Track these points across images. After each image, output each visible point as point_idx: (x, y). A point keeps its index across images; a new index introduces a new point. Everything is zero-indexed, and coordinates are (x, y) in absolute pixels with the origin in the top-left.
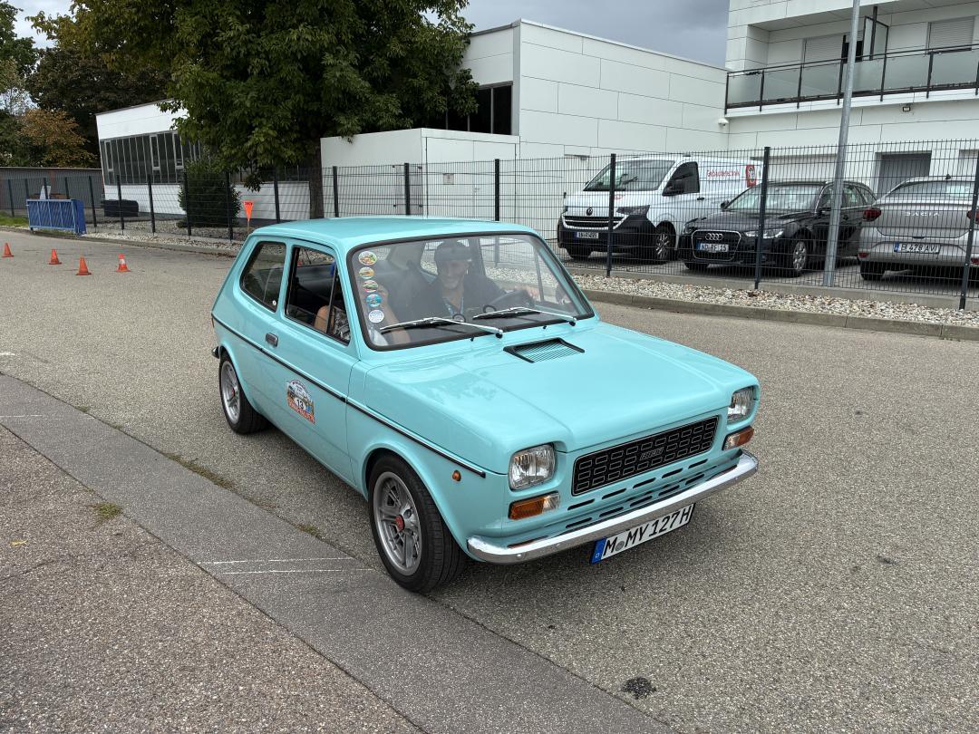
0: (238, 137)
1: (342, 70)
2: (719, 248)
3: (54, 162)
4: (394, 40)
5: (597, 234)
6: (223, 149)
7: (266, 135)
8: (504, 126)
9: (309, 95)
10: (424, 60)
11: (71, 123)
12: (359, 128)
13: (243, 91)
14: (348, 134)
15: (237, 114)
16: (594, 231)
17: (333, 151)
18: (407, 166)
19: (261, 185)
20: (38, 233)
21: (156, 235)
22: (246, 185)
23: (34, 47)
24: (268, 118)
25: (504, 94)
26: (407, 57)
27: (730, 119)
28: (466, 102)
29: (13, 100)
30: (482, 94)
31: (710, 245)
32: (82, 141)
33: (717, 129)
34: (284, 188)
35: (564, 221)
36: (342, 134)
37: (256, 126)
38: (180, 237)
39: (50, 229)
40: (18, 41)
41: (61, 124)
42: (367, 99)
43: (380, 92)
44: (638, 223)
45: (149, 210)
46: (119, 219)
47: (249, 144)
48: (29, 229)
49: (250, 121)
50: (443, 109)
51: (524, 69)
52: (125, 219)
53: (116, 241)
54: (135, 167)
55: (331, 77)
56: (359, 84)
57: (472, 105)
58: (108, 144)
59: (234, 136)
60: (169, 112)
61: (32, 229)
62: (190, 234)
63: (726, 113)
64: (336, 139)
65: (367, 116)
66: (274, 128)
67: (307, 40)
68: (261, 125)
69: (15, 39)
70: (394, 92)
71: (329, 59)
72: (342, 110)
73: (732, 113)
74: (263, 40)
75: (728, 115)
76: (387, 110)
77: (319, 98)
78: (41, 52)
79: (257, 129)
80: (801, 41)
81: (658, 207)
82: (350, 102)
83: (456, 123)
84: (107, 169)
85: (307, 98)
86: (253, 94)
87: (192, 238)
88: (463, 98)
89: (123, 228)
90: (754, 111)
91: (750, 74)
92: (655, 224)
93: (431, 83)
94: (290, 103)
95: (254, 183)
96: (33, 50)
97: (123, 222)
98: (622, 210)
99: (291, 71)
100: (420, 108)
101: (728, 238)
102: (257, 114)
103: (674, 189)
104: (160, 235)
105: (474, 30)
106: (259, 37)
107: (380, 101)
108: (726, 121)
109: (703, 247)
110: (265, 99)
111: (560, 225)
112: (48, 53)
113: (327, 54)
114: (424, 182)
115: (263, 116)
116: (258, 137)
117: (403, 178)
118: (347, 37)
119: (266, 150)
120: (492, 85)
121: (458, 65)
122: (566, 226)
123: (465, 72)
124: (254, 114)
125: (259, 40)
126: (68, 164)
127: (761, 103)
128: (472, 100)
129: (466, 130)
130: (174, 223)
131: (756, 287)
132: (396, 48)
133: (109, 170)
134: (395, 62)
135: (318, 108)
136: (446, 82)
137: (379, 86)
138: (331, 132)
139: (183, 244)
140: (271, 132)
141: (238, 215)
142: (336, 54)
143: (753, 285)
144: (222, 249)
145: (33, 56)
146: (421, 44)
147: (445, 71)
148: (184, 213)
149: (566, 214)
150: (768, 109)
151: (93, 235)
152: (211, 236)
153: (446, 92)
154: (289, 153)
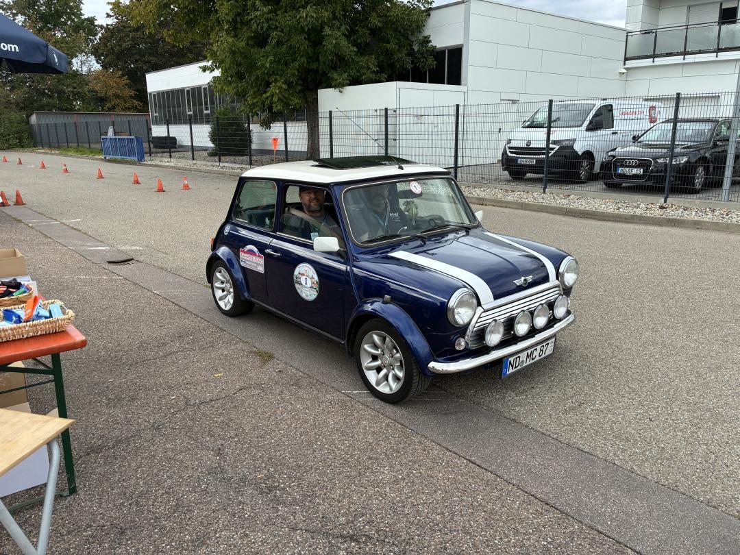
0: (258, 89)
1: (335, 39)
2: (635, 171)
3: (113, 108)
4: (374, 14)
5: (535, 161)
6: (248, 99)
7: (280, 88)
8: (455, 79)
9: (310, 57)
10: (396, 30)
11: (125, 80)
12: (348, 82)
13: (263, 56)
14: (340, 86)
15: (259, 73)
16: (531, 158)
17: (328, 99)
18: (386, 110)
19: (271, 125)
20: (109, 161)
21: (194, 162)
22: (261, 125)
23: (96, 23)
24: (281, 75)
25: (456, 54)
26: (383, 27)
27: (627, 69)
28: (426, 60)
29: (83, 63)
30: (439, 54)
31: (627, 169)
32: (133, 93)
33: (618, 77)
34: (292, 127)
35: (508, 151)
36: (335, 87)
37: (272, 82)
38: (212, 163)
39: (119, 157)
40: (85, 19)
41: (118, 80)
42: (353, 60)
43: (362, 54)
44: (567, 153)
45: (190, 144)
46: (168, 150)
47: (268, 94)
48: (103, 157)
49: (269, 78)
50: (409, 66)
51: (472, 35)
52: (172, 150)
53: (167, 167)
54: (174, 112)
55: (329, 44)
56: (349, 49)
57: (431, 62)
58: (154, 95)
59: (256, 89)
60: (207, 72)
61: (105, 158)
62: (220, 161)
63: (625, 64)
64: (331, 90)
65: (353, 72)
66: (285, 83)
67: (313, 17)
68: (276, 81)
69: (83, 17)
70: (372, 54)
71: (327, 31)
72: (334, 68)
73: (630, 64)
74: (279, 18)
75: (626, 66)
76: (368, 68)
77: (318, 60)
78: (102, 27)
79: (273, 84)
80: (686, 7)
81: (582, 140)
82: (341, 62)
83: (418, 77)
84: (154, 113)
85: (309, 60)
86: (271, 58)
87: (222, 164)
88: (424, 57)
89: (171, 157)
90: (648, 62)
91: (645, 33)
92: (580, 153)
93: (400, 47)
94: (296, 64)
95: (266, 124)
96: (96, 26)
97: (170, 152)
98: (555, 142)
99: (299, 41)
100: (392, 66)
101: (643, 164)
102: (273, 73)
103: (594, 126)
104: (198, 162)
105: (434, 5)
106: (277, 15)
107: (362, 60)
108: (625, 71)
109: (620, 170)
110: (279, 61)
111: (504, 153)
112: (107, 28)
113: (326, 27)
114: (398, 123)
115: (277, 74)
116: (273, 89)
117: (384, 119)
118: (339, 13)
119: (279, 99)
120: (446, 47)
121: (420, 32)
122: (510, 154)
123: (426, 37)
124: (271, 73)
125: (277, 18)
126: (123, 110)
127: (654, 56)
128: (431, 59)
129: (426, 82)
130: (205, 154)
131: (665, 201)
132: (375, 21)
133: (155, 114)
134: (374, 32)
135: (317, 67)
136: (411, 45)
137: (363, 49)
138: (325, 85)
139: (216, 169)
140: (284, 86)
141: (251, 147)
142: (332, 27)
143: (663, 200)
145: (96, 30)
146: (394, 17)
147: (410, 37)
148: (212, 145)
149: (511, 145)
150: (659, 61)
151: (150, 162)
152: (235, 163)
153: (411, 53)
154: (296, 101)
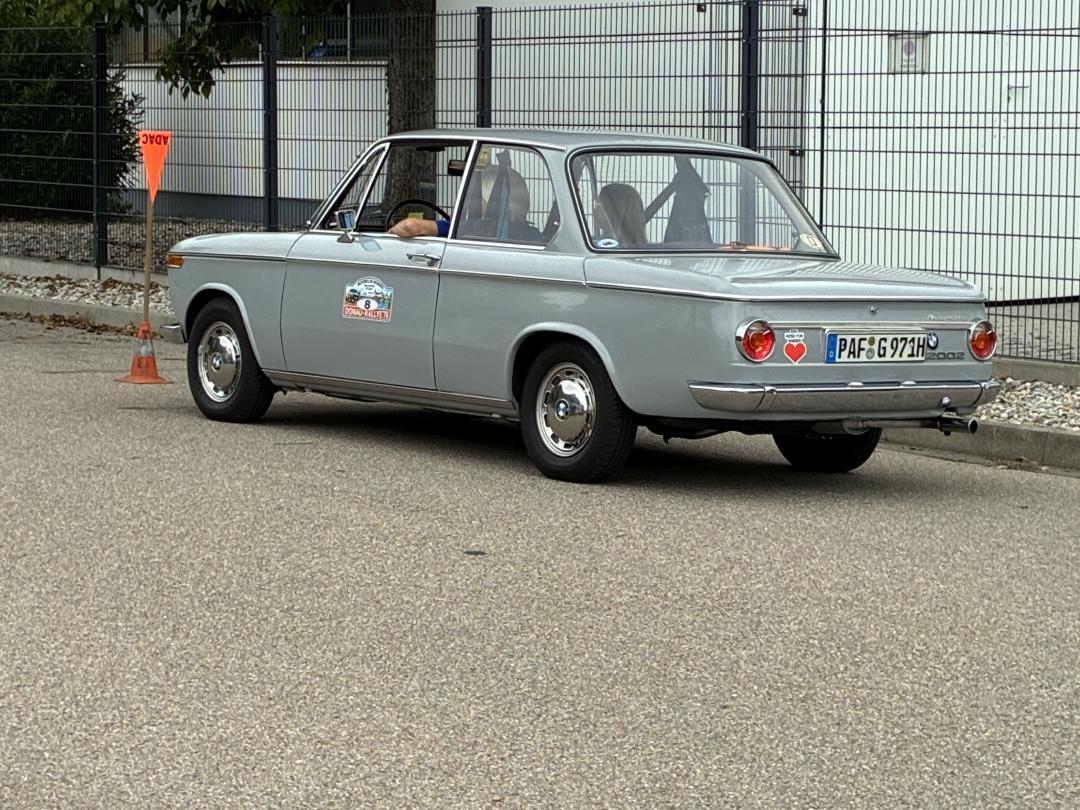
19: (215, 74)
22: (164, 74)
141: (126, 180)
144: (67, 299)
152: (28, 254)
